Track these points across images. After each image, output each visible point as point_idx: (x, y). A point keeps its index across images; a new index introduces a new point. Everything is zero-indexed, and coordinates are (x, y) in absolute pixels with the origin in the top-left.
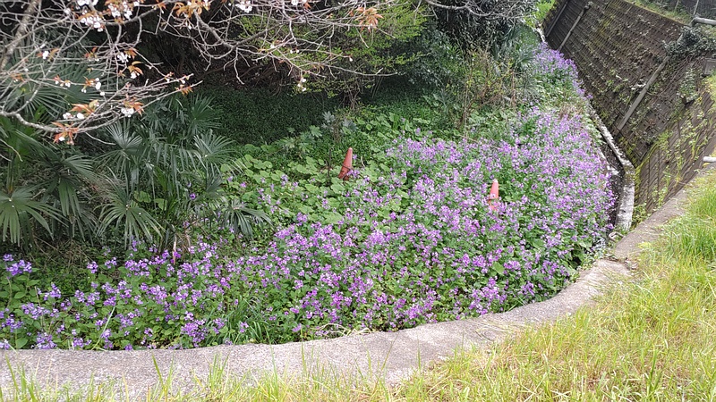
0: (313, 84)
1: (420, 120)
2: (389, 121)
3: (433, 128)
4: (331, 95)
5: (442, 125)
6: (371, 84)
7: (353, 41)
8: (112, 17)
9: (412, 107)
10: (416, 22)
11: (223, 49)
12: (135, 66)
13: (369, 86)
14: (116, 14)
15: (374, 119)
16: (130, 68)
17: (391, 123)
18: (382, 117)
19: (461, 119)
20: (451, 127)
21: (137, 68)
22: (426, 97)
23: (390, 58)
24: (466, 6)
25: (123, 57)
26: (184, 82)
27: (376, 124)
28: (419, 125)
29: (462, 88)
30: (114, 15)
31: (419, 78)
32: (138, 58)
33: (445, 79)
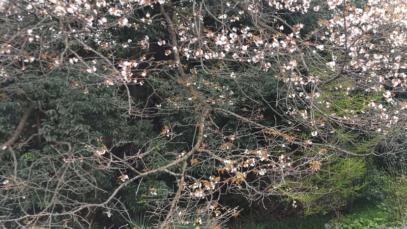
0: (315, 209)
1: (377, 219)
2: (361, 223)
3: (385, 222)
4: (325, 213)
5: (390, 220)
6: (345, 203)
7: (331, 183)
8: (207, 191)
9: (372, 213)
10: (361, 167)
11: (258, 196)
12: (218, 210)
13: (344, 205)
14: (208, 188)
15: (352, 223)
16: (215, 212)
17: (362, 224)
18: (356, 221)
19: (400, 214)
20: (396, 220)
21: (218, 211)
22: (378, 206)
23: (352, 188)
24: (372, 153)
25: (212, 207)
26: (235, 210)
27: (353, 225)
28: (377, 222)
29: (396, 197)
30: (208, 189)
31: (372, 196)
32: (219, 206)
33: (386, 194)
